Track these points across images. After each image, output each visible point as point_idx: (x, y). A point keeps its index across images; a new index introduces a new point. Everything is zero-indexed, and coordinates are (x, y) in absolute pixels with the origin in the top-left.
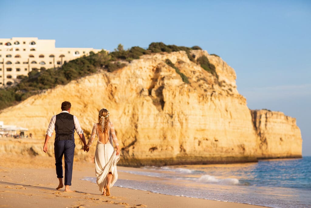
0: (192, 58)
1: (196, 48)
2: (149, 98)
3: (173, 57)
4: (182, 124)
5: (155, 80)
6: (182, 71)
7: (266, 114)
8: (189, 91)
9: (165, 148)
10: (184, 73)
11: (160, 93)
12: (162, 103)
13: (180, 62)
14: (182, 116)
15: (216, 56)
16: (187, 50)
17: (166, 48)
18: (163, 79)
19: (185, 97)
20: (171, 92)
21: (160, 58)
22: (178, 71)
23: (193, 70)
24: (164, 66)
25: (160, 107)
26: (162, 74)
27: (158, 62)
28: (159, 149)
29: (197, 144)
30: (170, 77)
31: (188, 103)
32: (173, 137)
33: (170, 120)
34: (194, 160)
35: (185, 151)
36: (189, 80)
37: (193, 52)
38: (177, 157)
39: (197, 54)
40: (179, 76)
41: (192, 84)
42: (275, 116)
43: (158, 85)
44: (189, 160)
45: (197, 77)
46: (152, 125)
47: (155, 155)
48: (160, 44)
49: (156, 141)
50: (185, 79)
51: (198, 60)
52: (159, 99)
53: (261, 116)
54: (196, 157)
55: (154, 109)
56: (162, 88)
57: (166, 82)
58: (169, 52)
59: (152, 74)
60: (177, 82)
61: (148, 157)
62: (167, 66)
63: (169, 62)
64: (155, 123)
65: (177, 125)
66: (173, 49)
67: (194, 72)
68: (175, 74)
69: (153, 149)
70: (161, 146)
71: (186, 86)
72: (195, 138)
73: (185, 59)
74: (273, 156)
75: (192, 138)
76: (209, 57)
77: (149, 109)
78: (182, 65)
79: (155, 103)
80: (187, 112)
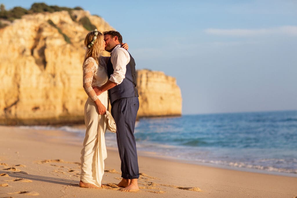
0: (74, 18)
1: (78, 9)
2: (31, 58)
3: (56, 18)
4: (64, 83)
5: (37, 40)
6: (64, 32)
7: (147, 74)
8: (71, 51)
9: (47, 107)
10: (66, 34)
11: (42, 52)
12: (44, 63)
13: (62, 22)
14: (64, 76)
15: (97, 16)
16: (69, 10)
17: (49, 9)
18: (45, 39)
19: (67, 58)
20: (53, 52)
21: (42, 18)
22: (60, 31)
23: (74, 30)
24: (46, 26)
25: (42, 67)
26: (45, 34)
27: (40, 22)
28: (42, 108)
29: (79, 104)
30: (52, 38)
31: (70, 63)
32: (56, 97)
33: (53, 80)
34: (76, 119)
35: (67, 110)
36: (72, 41)
37: (75, 12)
38: (60, 117)
39: (80, 15)
40: (61, 36)
41: (76, 45)
42: (155, 75)
43: (40, 45)
44: (72, 119)
45: (79, 37)
46: (34, 85)
47: (38, 114)
48: (42, 4)
49: (39, 101)
50: (67, 39)
51: (80, 20)
52: (41, 59)
53: (141, 76)
54: (78, 116)
55: (37, 69)
56: (44, 48)
57: (48, 42)
58: (51, 12)
59: (34, 35)
60: (59, 42)
61: (31, 117)
62: (49, 26)
63: (51, 22)
64: (38, 83)
65: (60, 84)
66: (55, 9)
67: (76, 33)
68: (57, 34)
69: (36, 108)
70: (44, 105)
71: (68, 46)
72: (77, 98)
73: (67, 19)
74: (154, 114)
75: (74, 97)
76: (91, 18)
77: (31, 70)
78: (64, 26)
79: (37, 62)
80: (69, 72)
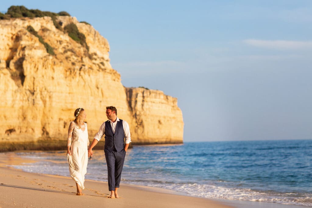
0: (58, 25)
1: (63, 14)
2: (6, 71)
3: (36, 24)
4: (45, 102)
5: (14, 50)
6: (46, 41)
7: (143, 93)
8: (54, 63)
9: (24, 130)
10: (49, 43)
11: (20, 65)
12: (22, 77)
13: (44, 30)
14: (45, 93)
15: (86, 23)
16: (53, 16)
17: (29, 13)
18: (23, 49)
19: (49, 72)
20: (33, 65)
21: (20, 24)
22: (41, 40)
23: (59, 39)
24: (25, 34)
25: (20, 82)
26: (23, 43)
27: (18, 29)
28: (18, 131)
29: (62, 126)
30: (32, 48)
31: (53, 78)
32: (34, 118)
33: (31, 98)
34: (59, 145)
35: (47, 133)
36: (55, 51)
37: (60, 18)
38: (39, 141)
39: (65, 22)
40: (43, 46)
41: (58, 56)
42: (153, 95)
43: (17, 56)
44: (52, 145)
45: (64, 48)
46: (10, 103)
47: (13, 138)
48: (21, 8)
49: (14, 122)
50: (49, 50)
51: (65, 28)
52: (18, 73)
53: (137, 95)
54: (60, 141)
55: (12, 85)
56: (22, 59)
57: (27, 52)
58: (31, 18)
59: (11, 43)
60: (40, 52)
61: (5, 140)
62: (28, 33)
63: (31, 30)
64: (14, 101)
65: (40, 103)
66: (37, 14)
67: (61, 42)
68: (38, 44)
69: (11, 131)
70: (20, 128)
71: (51, 57)
72: (60, 119)
73: (51, 26)
74: (150, 141)
75: (56, 118)
76: (78, 25)
77: (6, 84)
78: (46, 34)
79: (13, 77)
80: (50, 88)
